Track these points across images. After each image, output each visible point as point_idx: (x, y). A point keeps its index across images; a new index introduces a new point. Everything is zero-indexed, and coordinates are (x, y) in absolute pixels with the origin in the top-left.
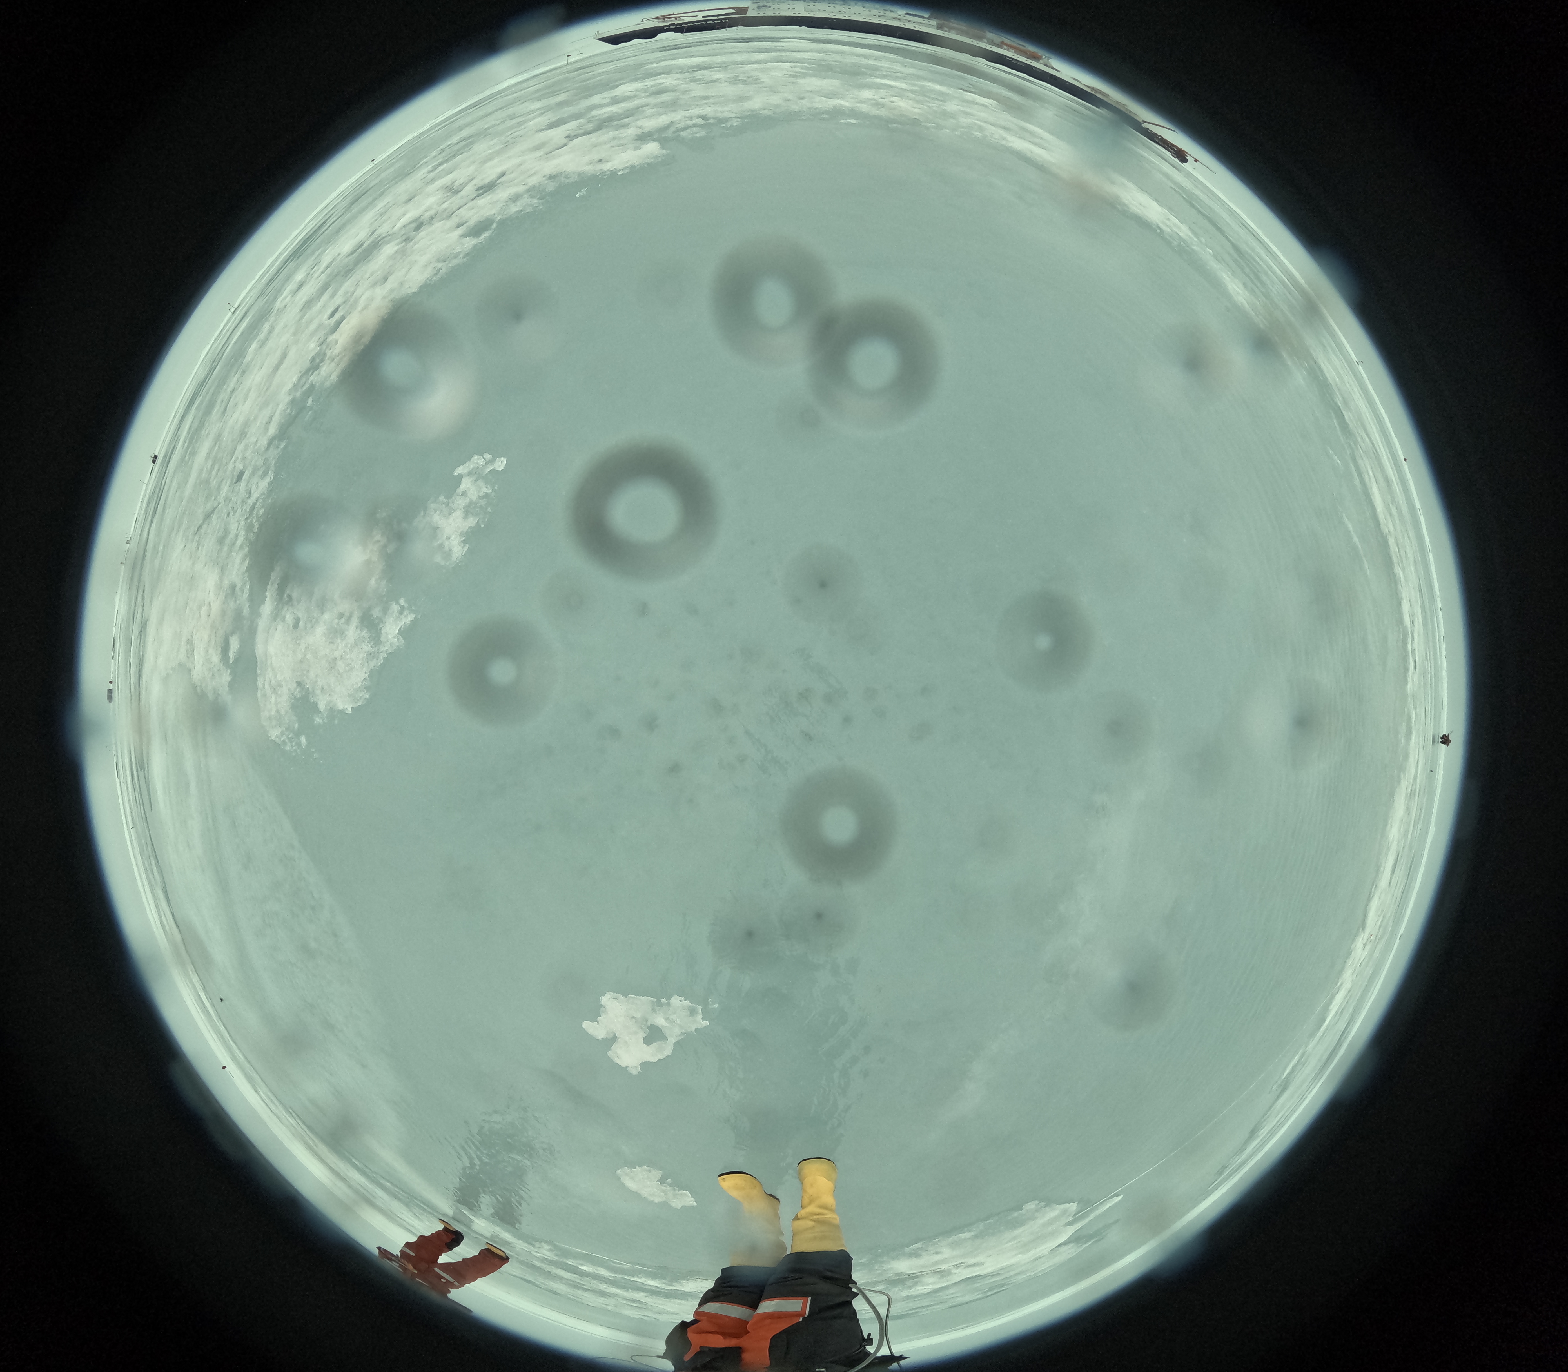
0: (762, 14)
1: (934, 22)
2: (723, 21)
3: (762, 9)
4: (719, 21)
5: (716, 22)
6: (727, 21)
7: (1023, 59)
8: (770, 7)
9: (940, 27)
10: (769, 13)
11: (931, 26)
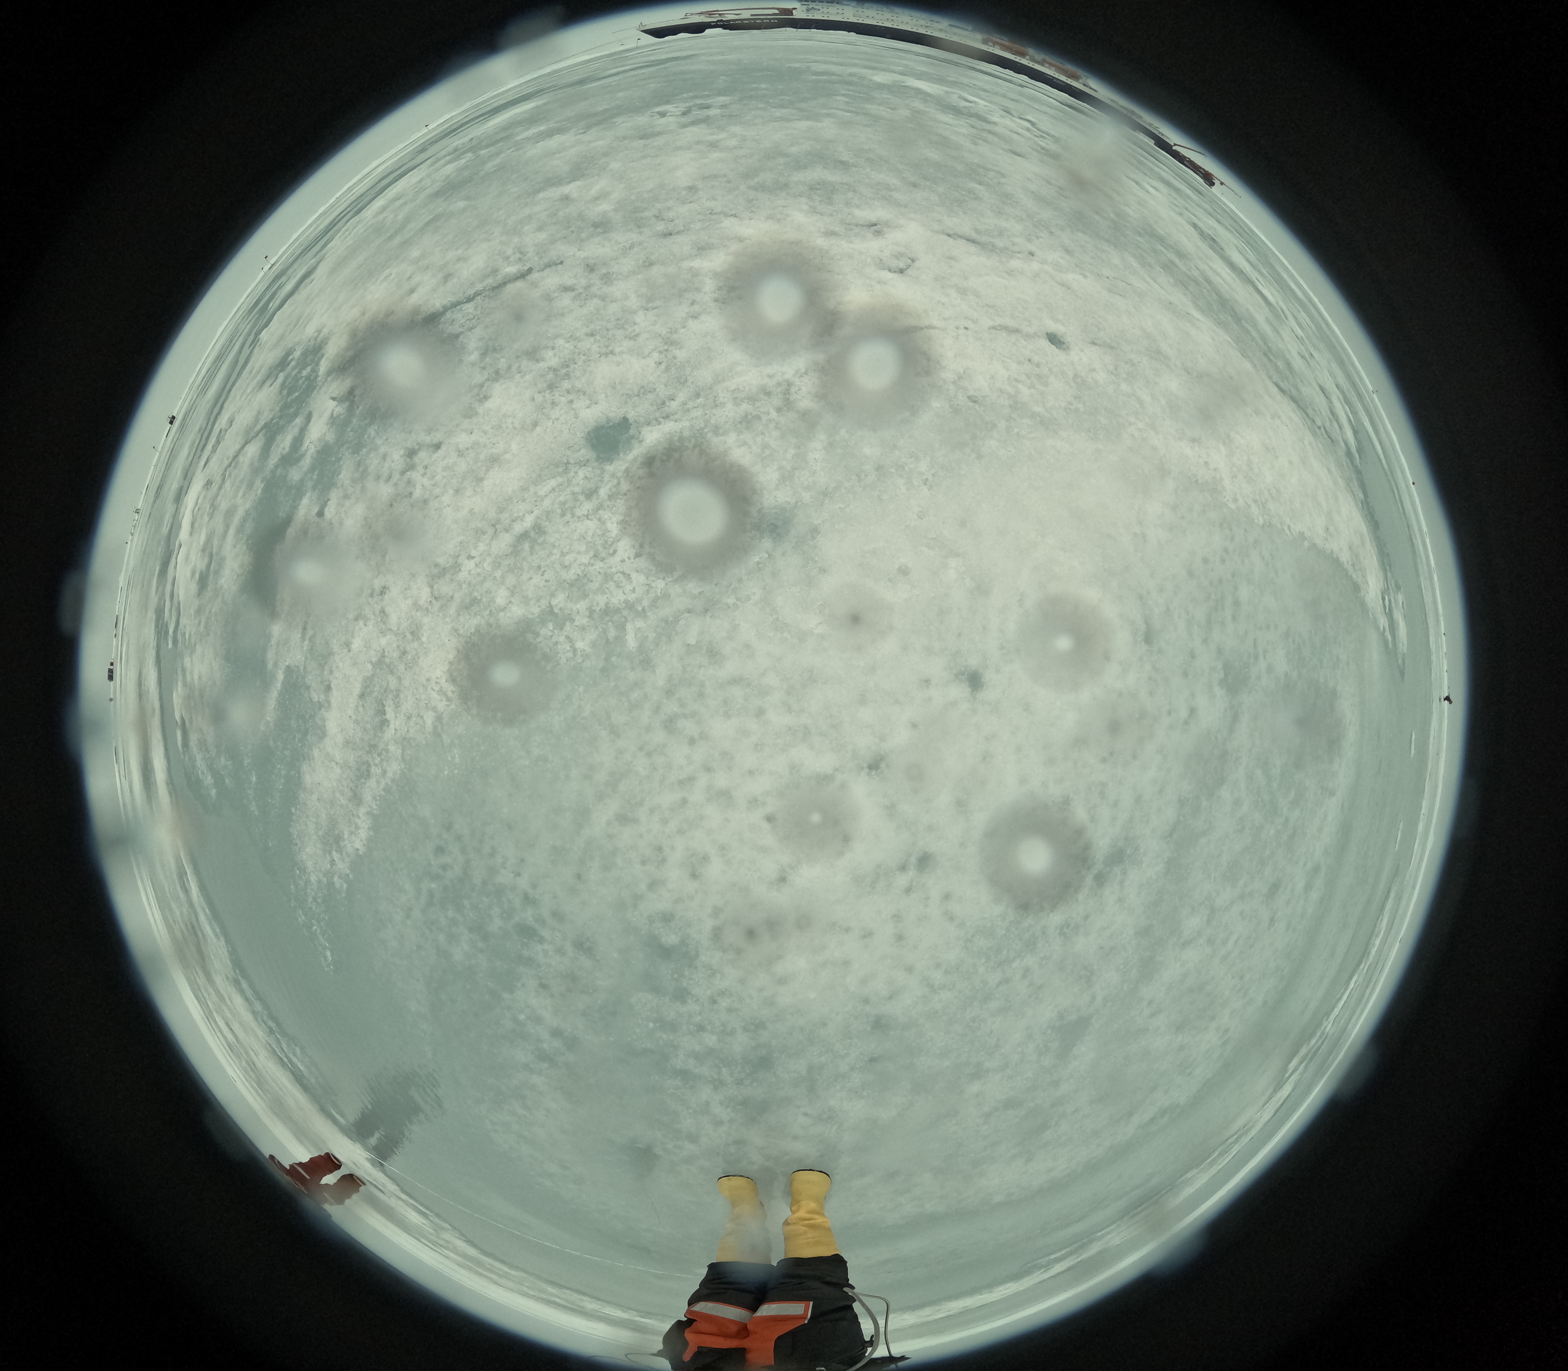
0: (808, 17)
2: (772, 21)
4: (768, 21)
5: (765, 21)
6: (776, 21)
7: (1063, 78)
8: (819, 10)
9: (985, 42)
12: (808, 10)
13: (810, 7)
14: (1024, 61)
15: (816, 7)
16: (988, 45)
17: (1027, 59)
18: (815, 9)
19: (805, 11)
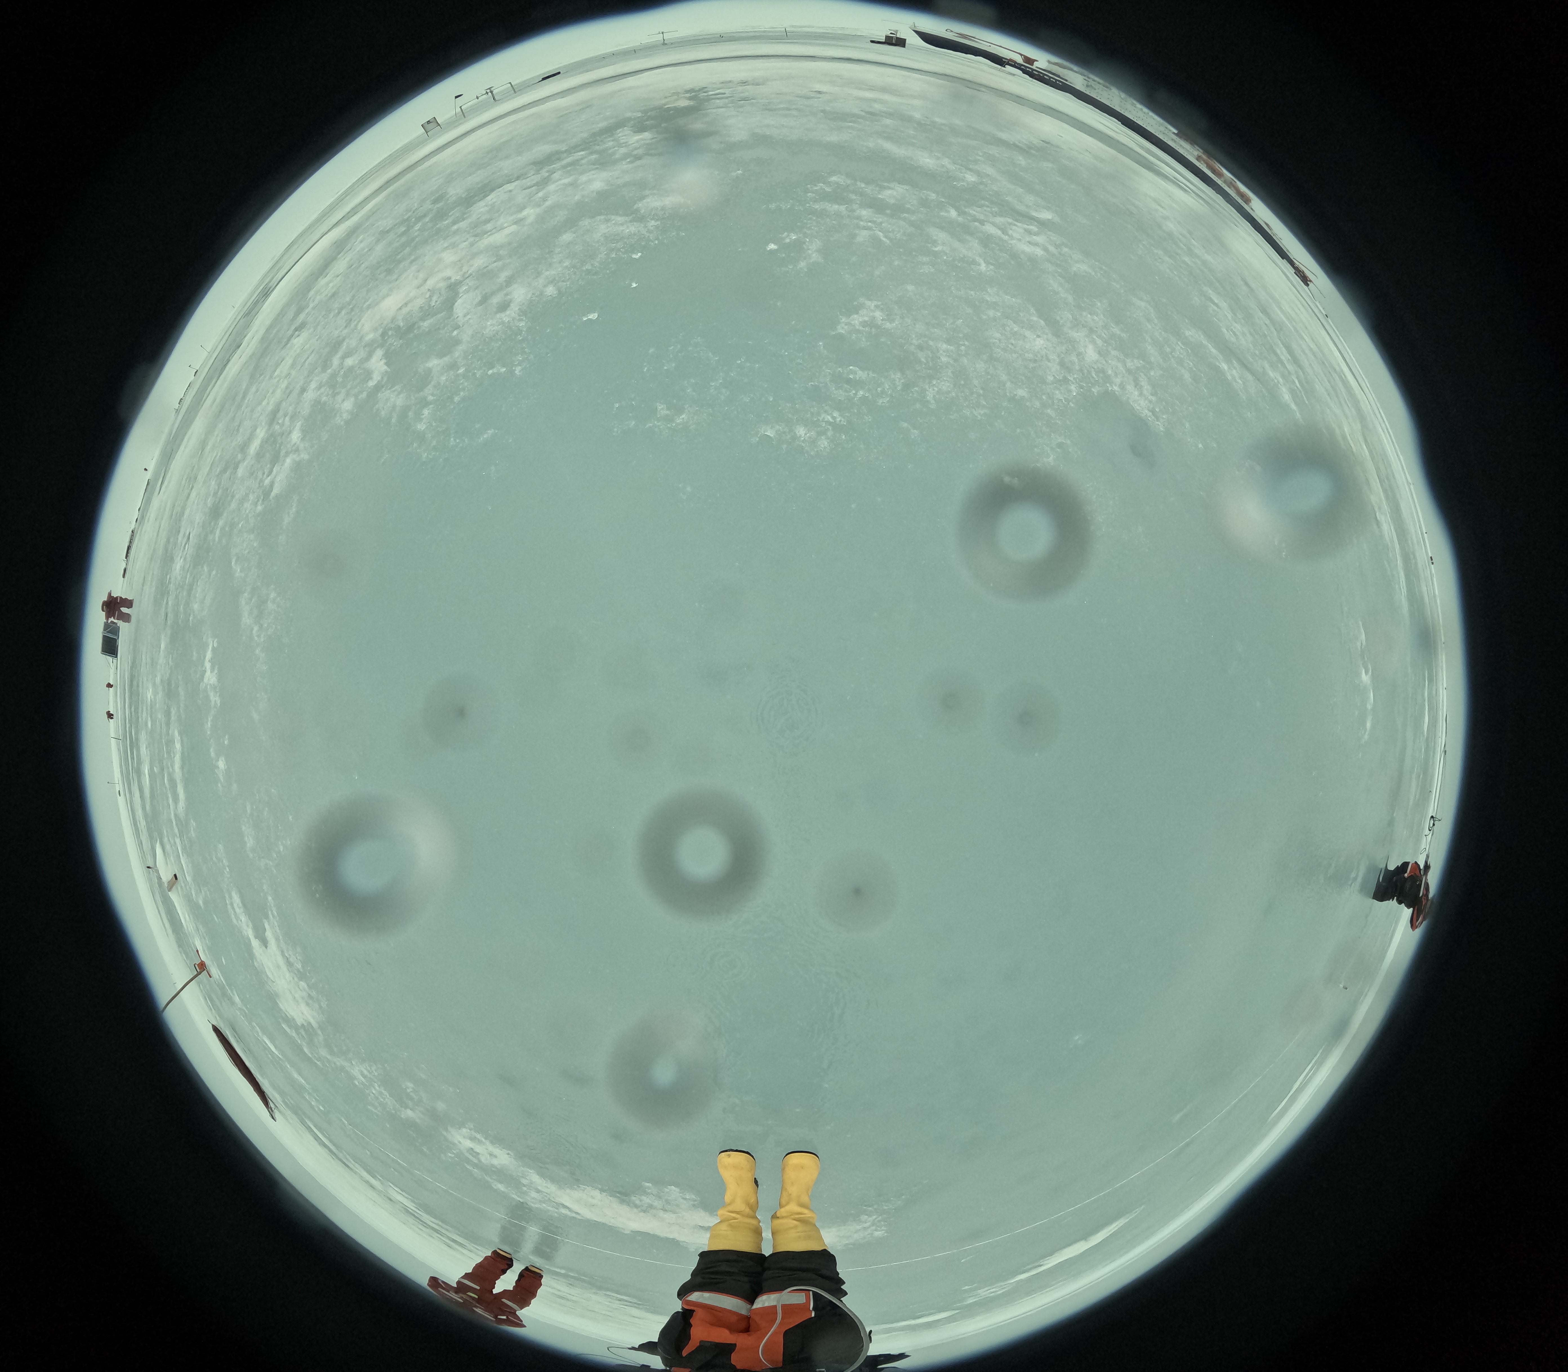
0: (1087, 93)
1: (1196, 153)
2: (1057, 82)
3: (1089, 88)
4: (1054, 81)
5: (1051, 79)
6: (1061, 84)
7: (1240, 201)
8: (1095, 89)
9: (1198, 158)
10: (1093, 94)
11: (1192, 154)
12: (1087, 86)
13: (1089, 84)
14: (1219, 182)
15: (1093, 85)
16: (1200, 162)
17: (1222, 181)
18: (1092, 87)
19: (1085, 85)
